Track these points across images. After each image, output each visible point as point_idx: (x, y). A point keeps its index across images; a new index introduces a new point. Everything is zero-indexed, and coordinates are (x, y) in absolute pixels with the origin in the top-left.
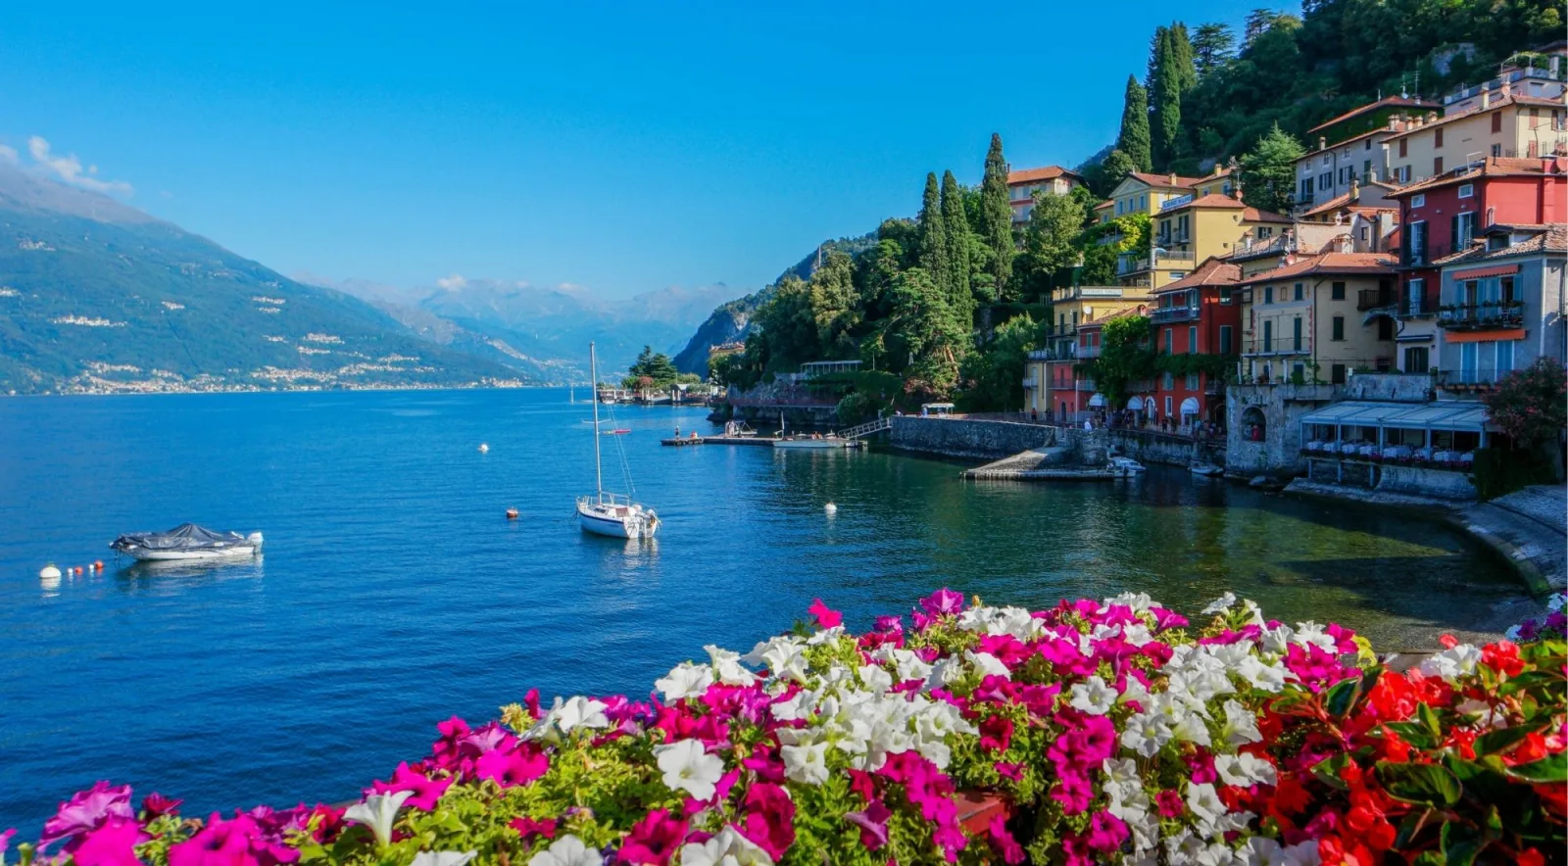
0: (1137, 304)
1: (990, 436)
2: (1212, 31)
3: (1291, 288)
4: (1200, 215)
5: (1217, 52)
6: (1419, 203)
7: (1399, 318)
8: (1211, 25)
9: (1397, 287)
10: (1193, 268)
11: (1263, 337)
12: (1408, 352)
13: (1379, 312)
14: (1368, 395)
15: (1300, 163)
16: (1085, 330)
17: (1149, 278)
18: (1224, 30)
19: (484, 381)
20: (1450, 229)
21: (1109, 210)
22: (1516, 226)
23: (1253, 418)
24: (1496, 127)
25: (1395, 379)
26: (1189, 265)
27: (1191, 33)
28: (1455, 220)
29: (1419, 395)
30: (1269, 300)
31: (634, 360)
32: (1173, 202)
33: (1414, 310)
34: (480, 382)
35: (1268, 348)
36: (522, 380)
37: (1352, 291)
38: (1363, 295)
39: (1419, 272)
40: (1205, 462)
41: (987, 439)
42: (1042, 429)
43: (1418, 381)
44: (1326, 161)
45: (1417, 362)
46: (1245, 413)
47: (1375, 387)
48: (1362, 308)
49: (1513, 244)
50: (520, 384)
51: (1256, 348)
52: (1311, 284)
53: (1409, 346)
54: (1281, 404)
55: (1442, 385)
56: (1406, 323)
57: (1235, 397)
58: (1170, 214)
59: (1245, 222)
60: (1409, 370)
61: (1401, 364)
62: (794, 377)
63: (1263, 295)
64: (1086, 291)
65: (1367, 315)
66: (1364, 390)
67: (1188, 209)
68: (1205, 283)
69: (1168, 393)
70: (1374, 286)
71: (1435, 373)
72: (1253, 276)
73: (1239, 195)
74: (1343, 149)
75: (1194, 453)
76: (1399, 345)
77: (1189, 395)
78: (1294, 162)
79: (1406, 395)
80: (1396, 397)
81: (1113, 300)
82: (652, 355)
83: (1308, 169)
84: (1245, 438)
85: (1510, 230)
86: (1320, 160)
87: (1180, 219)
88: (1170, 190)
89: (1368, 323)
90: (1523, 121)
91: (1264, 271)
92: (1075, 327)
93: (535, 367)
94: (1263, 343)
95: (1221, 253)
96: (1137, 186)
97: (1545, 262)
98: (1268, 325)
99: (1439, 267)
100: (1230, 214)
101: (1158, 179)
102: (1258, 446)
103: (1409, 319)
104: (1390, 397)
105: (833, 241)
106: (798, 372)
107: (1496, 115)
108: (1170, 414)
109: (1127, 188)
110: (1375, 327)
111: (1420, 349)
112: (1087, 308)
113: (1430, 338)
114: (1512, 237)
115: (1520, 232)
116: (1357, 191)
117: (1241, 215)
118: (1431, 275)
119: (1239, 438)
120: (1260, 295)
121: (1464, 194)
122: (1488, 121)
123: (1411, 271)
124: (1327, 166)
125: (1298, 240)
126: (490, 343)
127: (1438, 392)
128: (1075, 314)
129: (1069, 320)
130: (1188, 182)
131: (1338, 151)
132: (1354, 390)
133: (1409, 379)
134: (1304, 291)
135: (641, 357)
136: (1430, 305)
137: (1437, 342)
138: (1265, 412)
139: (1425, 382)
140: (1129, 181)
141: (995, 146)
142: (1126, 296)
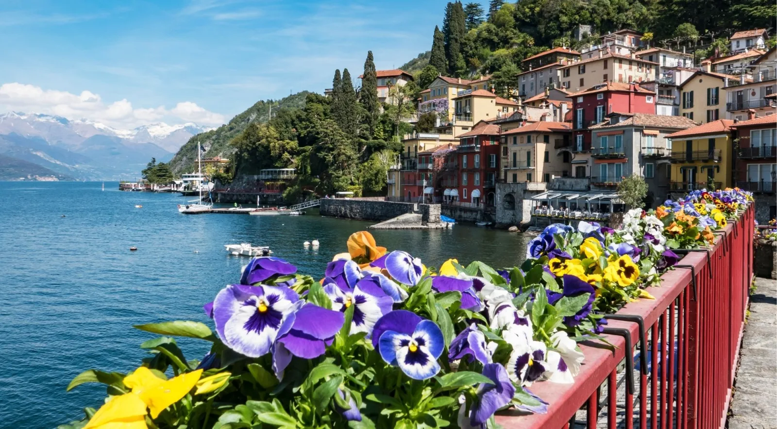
0: (448, 143)
1: (377, 208)
2: (474, 7)
3: (525, 138)
4: (476, 100)
5: (476, 18)
6: (580, 100)
7: (573, 153)
8: (473, 4)
9: (571, 138)
10: (473, 125)
11: (512, 160)
12: (577, 168)
13: (564, 150)
14: (561, 188)
15: (520, 77)
16: (421, 155)
17: (452, 130)
18: (479, 7)
19: (29, 177)
20: (594, 113)
21: (428, 94)
22: (622, 113)
23: (508, 199)
24: (606, 67)
25: (573, 181)
26: (471, 124)
27: (464, 7)
28: (596, 109)
29: (583, 188)
30: (515, 142)
31: (145, 166)
32: (462, 92)
33: (580, 148)
34: (26, 177)
35: (515, 165)
36: (58, 177)
37: (552, 139)
38: (557, 141)
39: (581, 132)
40: (483, 220)
41: (375, 210)
42: (406, 205)
43: (583, 181)
44: (532, 77)
45: (581, 173)
46: (505, 197)
47: (564, 184)
48: (557, 147)
49: (621, 121)
50: (56, 180)
51: (509, 165)
52: (535, 136)
53: (577, 165)
54: (522, 193)
55: (593, 183)
56: (576, 155)
57: (500, 189)
58: (461, 98)
59: (497, 104)
60: (578, 176)
61: (574, 174)
62: (256, 177)
63: (512, 140)
64: (422, 135)
65: (559, 151)
66: (559, 185)
67: (470, 96)
68: (483, 133)
69: (465, 187)
70: (561, 137)
71: (589, 178)
72: (506, 131)
73: (494, 91)
74: (539, 72)
75: (479, 216)
76: (573, 165)
77: (475, 188)
78: (518, 76)
79: (578, 187)
80: (573, 189)
81: (435, 140)
82: (157, 163)
83: (524, 79)
84: (505, 209)
85: (619, 115)
86: (530, 76)
87: (466, 101)
88: (458, 86)
89: (559, 154)
90: (616, 65)
91: (512, 128)
92: (416, 153)
93: (68, 169)
94: (512, 163)
95: (486, 119)
96: (442, 83)
97: (634, 130)
98: (515, 154)
99: (591, 130)
100: (490, 100)
101: (453, 80)
102: (511, 212)
103: (577, 153)
104: (570, 189)
105: (263, 101)
106: (258, 174)
107: (605, 61)
108: (466, 198)
109: (437, 84)
110: (562, 156)
111: (582, 167)
112: (422, 144)
113: (586, 162)
114: (620, 118)
115: (623, 116)
116: (548, 92)
117: (494, 100)
118: (587, 134)
119: (503, 208)
120: (510, 140)
121: (600, 98)
122: (602, 64)
123: (578, 131)
124: (533, 79)
125: (527, 114)
126: (34, 153)
127: (591, 186)
128: (416, 147)
129: (412, 150)
130: (467, 82)
131: (537, 72)
132: (555, 186)
133: (579, 180)
134: (532, 138)
135: (150, 164)
136: (586, 147)
137: (590, 164)
138: (515, 196)
139: (586, 182)
140: (438, 80)
141: (370, 57)
142: (440, 138)
